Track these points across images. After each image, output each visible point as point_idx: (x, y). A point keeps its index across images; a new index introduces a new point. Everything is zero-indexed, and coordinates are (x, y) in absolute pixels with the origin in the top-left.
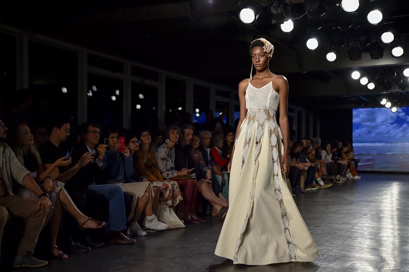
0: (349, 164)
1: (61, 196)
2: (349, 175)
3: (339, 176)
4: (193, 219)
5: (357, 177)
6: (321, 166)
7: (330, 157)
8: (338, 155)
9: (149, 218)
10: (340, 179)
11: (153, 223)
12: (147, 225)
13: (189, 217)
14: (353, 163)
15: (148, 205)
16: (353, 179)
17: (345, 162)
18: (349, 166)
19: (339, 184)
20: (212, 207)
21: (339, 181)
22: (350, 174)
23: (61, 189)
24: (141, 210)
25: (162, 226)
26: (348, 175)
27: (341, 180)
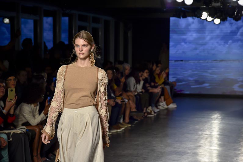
0: (163, 90)
3: (150, 108)
5: (172, 106)
6: (129, 100)
7: (140, 88)
10: (151, 111)
16: (167, 109)
17: (158, 90)
19: (151, 117)
21: (150, 113)
22: (164, 103)
26: (161, 104)
27: (153, 113)
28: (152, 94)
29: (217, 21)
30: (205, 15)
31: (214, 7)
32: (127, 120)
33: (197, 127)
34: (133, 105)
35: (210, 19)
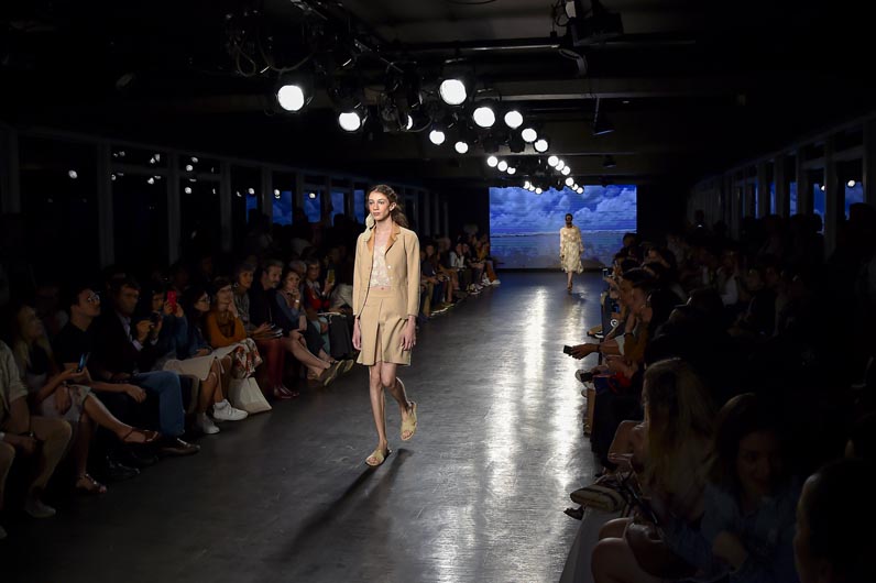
0: (485, 265)
1: (87, 405)
2: (486, 281)
3: (473, 285)
4: (282, 394)
5: (496, 282)
6: (451, 278)
7: (461, 263)
8: (471, 255)
9: (218, 405)
10: (474, 289)
11: (225, 411)
12: (218, 415)
13: (276, 391)
14: (490, 262)
15: (217, 392)
16: (491, 286)
17: (480, 266)
18: (485, 269)
19: (474, 296)
20: (306, 369)
22: (487, 279)
23: (87, 397)
24: (208, 399)
25: (239, 415)
26: (484, 281)
27: (476, 290)
28: (474, 270)
29: (539, 191)
30: (527, 185)
31: (537, 177)
32: (450, 299)
33: (525, 303)
34: (455, 283)
35: (532, 188)
